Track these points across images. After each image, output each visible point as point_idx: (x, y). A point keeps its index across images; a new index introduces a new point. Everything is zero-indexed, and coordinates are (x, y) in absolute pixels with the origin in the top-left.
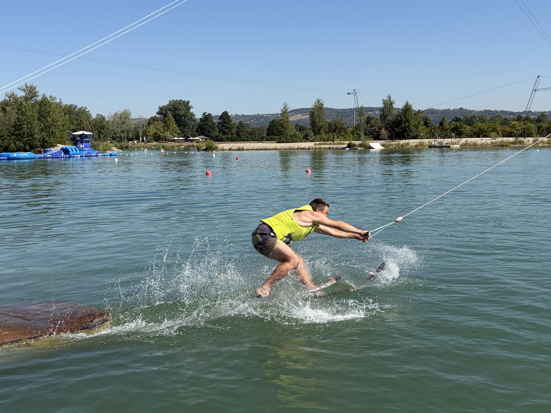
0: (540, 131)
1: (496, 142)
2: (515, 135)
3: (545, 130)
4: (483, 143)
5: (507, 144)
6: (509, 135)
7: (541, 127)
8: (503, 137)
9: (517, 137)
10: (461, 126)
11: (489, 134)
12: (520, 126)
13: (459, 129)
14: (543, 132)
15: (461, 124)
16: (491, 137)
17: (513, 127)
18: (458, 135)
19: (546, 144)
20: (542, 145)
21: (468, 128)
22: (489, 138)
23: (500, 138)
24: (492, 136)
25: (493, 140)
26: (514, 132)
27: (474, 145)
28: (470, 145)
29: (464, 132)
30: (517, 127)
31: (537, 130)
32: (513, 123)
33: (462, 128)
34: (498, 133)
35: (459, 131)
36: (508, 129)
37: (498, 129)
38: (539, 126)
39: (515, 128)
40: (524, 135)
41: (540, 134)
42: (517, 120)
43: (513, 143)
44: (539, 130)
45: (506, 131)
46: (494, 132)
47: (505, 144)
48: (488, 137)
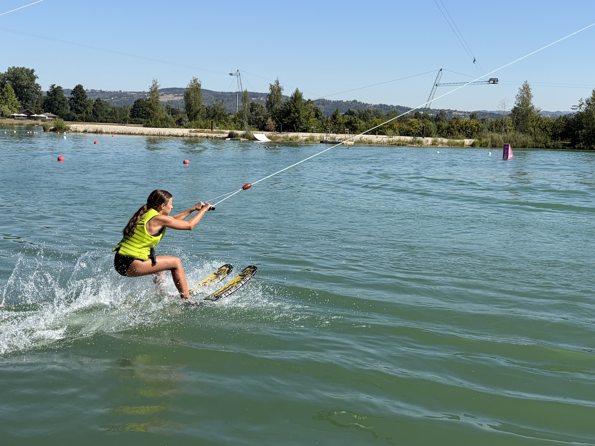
0: (440, 131)
1: (393, 140)
2: (413, 133)
3: (445, 130)
4: (379, 140)
5: (404, 143)
6: (407, 134)
7: (441, 126)
8: (400, 136)
9: (415, 136)
10: (355, 121)
11: (385, 131)
12: (419, 124)
13: (353, 124)
14: (443, 132)
15: (355, 119)
16: (387, 135)
17: (411, 124)
18: (351, 131)
19: (446, 145)
20: (441, 146)
21: (363, 123)
22: (385, 136)
23: (398, 137)
24: (389, 134)
25: (389, 139)
26: (412, 131)
27: (369, 143)
28: (365, 143)
29: (359, 128)
30: (416, 125)
31: (437, 129)
32: (411, 120)
33: (357, 123)
34: (395, 130)
35: (353, 126)
36: (406, 127)
37: (395, 126)
38: (438, 125)
39: (414, 126)
40: (423, 134)
41: (439, 134)
42: (416, 118)
43: (411, 143)
44: (438, 130)
45: (403, 129)
46: (391, 130)
47: (402, 144)
48: (384, 134)
